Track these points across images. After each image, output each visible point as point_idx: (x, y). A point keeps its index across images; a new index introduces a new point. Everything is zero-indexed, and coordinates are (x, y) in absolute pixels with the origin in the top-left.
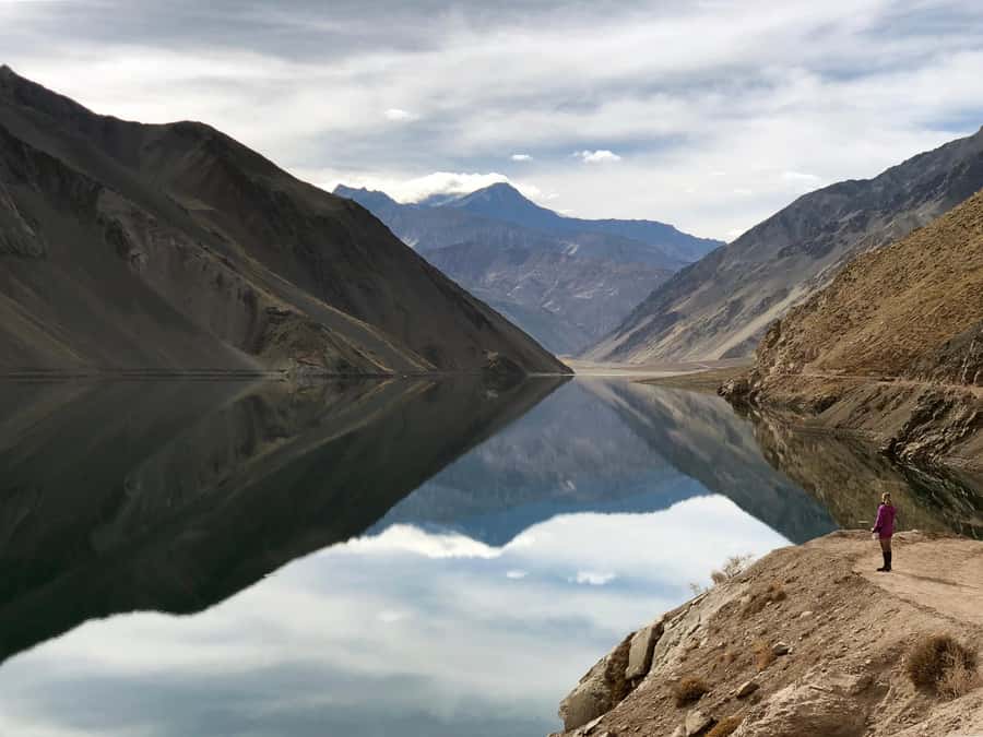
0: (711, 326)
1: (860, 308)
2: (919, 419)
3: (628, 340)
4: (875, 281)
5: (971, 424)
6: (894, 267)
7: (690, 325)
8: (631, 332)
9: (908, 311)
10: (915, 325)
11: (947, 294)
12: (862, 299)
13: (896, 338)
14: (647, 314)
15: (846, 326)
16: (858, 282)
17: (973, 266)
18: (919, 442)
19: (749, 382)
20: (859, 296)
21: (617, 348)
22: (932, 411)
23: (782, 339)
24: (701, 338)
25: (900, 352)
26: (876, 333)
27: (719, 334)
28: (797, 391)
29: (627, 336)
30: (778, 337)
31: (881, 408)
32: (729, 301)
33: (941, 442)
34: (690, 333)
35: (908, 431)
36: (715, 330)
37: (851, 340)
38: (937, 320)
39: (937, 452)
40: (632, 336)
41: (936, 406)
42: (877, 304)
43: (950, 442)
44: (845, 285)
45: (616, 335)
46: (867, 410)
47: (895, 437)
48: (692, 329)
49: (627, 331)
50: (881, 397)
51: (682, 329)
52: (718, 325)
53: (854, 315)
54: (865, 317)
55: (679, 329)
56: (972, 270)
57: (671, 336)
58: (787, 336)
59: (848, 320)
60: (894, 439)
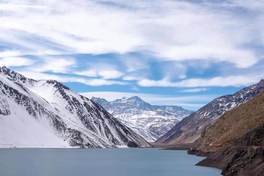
0: (192, 133)
1: (227, 126)
2: (237, 156)
3: (169, 138)
4: (231, 119)
5: (252, 158)
6: (236, 115)
7: (185, 134)
8: (170, 136)
9: (239, 127)
10: (241, 130)
11: (250, 122)
12: (227, 124)
13: (236, 134)
14: (174, 130)
15: (223, 131)
16: (226, 119)
17: (257, 114)
18: (236, 164)
19: (196, 148)
20: (227, 123)
21: (166, 140)
22: (240, 154)
23: (205, 136)
24: (189, 137)
25: (237, 138)
26: (231, 133)
27: (193, 136)
28: (209, 150)
29: (169, 136)
30: (204, 135)
31: (228, 154)
32: (196, 127)
33: (243, 164)
34: (186, 136)
35: (233, 161)
36: (192, 135)
37: (224, 135)
38: (247, 129)
39: (242, 167)
40: (170, 137)
41: (241, 152)
42: (231, 125)
43: (246, 164)
44: (223, 120)
45: (166, 137)
46: (224, 154)
47: (230, 163)
48: (186, 134)
49: (169, 135)
50: (228, 151)
51: (184, 134)
52: (193, 133)
53: (225, 128)
54: (228, 129)
55: (183, 134)
56: (257, 115)
57: (181, 137)
58: (207, 134)
59: (223, 130)
60: (229, 163)
